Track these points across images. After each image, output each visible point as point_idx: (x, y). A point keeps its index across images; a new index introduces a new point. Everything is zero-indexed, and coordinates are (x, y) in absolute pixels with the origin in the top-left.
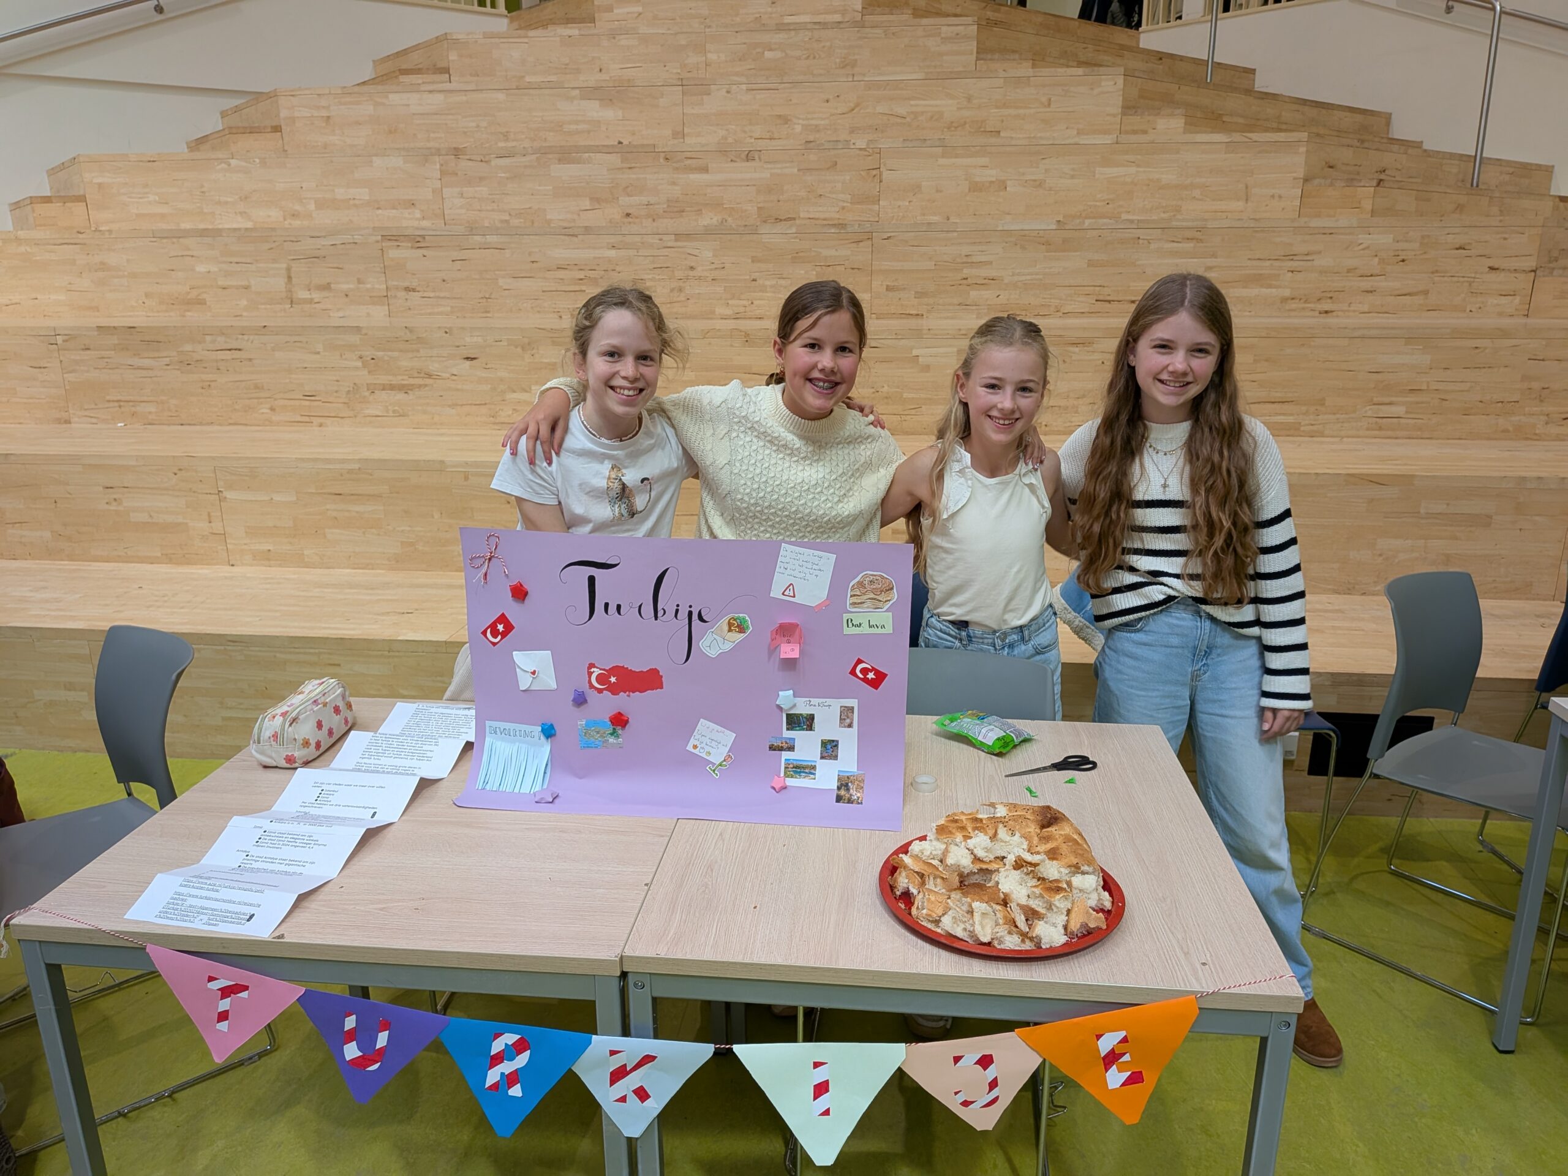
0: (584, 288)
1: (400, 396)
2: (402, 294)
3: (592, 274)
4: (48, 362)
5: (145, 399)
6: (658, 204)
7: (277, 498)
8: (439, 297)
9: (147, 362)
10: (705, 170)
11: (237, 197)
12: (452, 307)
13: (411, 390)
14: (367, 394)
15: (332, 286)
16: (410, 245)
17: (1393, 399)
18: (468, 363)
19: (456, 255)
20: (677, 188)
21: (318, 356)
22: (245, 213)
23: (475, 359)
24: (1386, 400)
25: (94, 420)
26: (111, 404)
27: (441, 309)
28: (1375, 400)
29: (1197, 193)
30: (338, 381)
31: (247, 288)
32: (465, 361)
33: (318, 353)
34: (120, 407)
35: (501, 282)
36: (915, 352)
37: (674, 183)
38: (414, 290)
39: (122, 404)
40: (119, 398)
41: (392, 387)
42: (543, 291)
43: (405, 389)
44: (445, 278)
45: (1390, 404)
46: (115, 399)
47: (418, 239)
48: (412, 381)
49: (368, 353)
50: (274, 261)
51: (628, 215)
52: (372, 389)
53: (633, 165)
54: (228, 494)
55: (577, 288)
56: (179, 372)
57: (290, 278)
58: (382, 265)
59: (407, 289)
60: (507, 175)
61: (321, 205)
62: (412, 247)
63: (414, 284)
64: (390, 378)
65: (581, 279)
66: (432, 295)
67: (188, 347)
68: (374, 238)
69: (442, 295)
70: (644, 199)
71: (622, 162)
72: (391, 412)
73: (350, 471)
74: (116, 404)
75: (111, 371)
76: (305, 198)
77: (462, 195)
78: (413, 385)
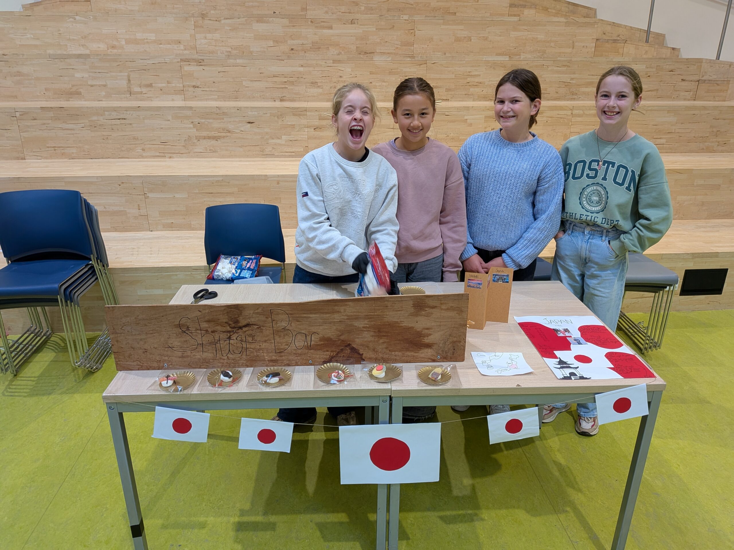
0: (287, 86)
1: (213, 142)
2: (191, 89)
3: (291, 79)
4: (11, 127)
5: (70, 146)
6: (308, 44)
7: (177, 196)
8: (211, 91)
9: (71, 126)
10: (331, 28)
11: (80, 37)
12: (218, 96)
13: (219, 139)
14: (196, 141)
15: (153, 85)
16: (196, 64)
17: (662, 136)
18: (249, 125)
19: (220, 69)
20: (316, 36)
21: (169, 122)
22: (85, 45)
23: (253, 123)
24: (659, 137)
25: (39, 158)
26: (50, 149)
27: (213, 97)
28: (655, 137)
29: (552, 44)
30: (179, 135)
31: (105, 86)
32: (248, 124)
33: (169, 120)
34: (55, 150)
35: (244, 83)
36: (466, 118)
37: (315, 34)
38: (198, 87)
39: (56, 148)
40: (54, 146)
41: (209, 138)
42: (266, 88)
43: (216, 138)
44: (215, 81)
45: (660, 138)
46: (52, 146)
47: (200, 61)
48: (220, 134)
49: (197, 120)
50: (121, 72)
51: (292, 49)
52: (198, 139)
53: (295, 25)
54: (150, 195)
55: (283, 86)
56: (90, 131)
57: (129, 80)
58: (181, 74)
59: (194, 87)
60: (230, 28)
61: (128, 42)
62: (197, 65)
63: (198, 84)
64: (208, 133)
65: (286, 82)
66: (208, 89)
67: (95, 118)
68: (176, 60)
69: (213, 89)
70: (300, 42)
71: (289, 23)
72: (208, 150)
73: (218, 181)
74: (53, 149)
75: (48, 131)
76: (119, 38)
77: (205, 38)
78: (220, 136)
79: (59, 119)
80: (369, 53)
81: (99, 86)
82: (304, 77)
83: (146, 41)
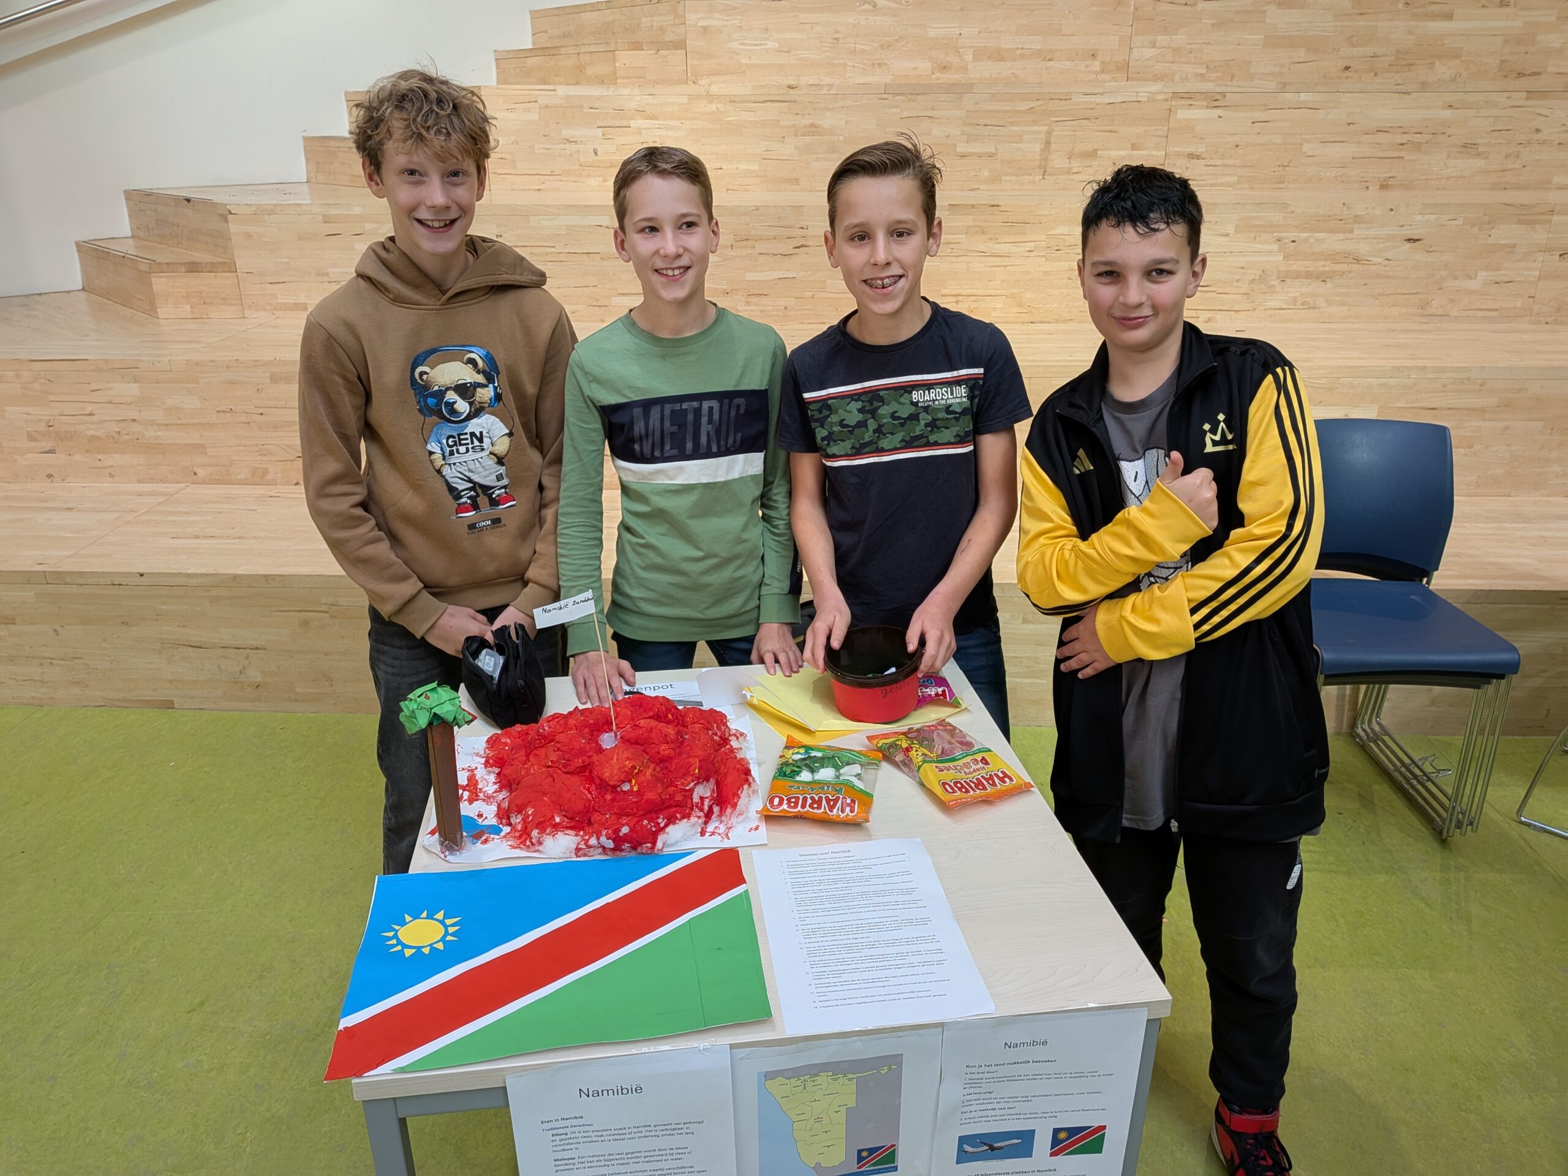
0: (1402, 154)
1: (1315, 286)
3: (1417, 138)
8: (1227, 166)
9: (1004, 248)
12: (1240, 177)
13: (1331, 278)
15: (1099, 152)
16: (1205, 104)
19: (1258, 115)
27: (1228, 179)
32: (1406, 243)
35: (1306, 147)
38: (1198, 157)
40: (957, 292)
41: (1308, 275)
42: (1354, 158)
43: (1323, 277)
44: (1239, 143)
47: (1217, 97)
48: (1334, 268)
49: (1289, 235)
50: (1034, 122)
52: (1284, 277)
53: (1367, 11)
55: (1396, 154)
56: (1044, 259)
57: (1048, 143)
58: (1166, 128)
61: (980, 54)
62: (1207, 107)
63: (1201, 149)
64: (1307, 263)
65: (1402, 144)
66: (1219, 162)
68: (1161, 97)
69: (1231, 162)
72: (1299, 304)
75: (954, 259)
76: (962, 48)
77: (1153, 45)
78: (1335, 272)
79: (983, 233)
80: (1529, 75)
81: (980, 156)
82: (1449, 131)
83: (1019, 52)
